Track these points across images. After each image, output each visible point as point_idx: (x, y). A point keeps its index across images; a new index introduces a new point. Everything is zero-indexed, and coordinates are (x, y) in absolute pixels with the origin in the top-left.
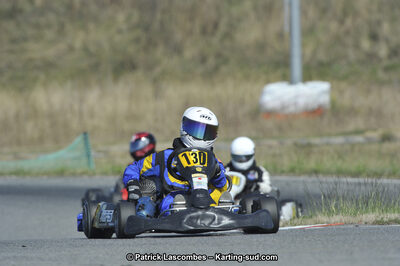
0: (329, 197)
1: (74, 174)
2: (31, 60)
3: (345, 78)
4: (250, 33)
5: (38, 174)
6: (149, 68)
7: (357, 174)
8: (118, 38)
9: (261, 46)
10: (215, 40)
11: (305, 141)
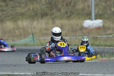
0: (102, 52)
1: (30, 45)
2: (17, 13)
3: (107, 19)
4: (80, 6)
5: (19, 45)
6: (51, 15)
7: (110, 46)
8: (42, 7)
9: (83, 9)
10: (70, 8)
11: (95, 36)
